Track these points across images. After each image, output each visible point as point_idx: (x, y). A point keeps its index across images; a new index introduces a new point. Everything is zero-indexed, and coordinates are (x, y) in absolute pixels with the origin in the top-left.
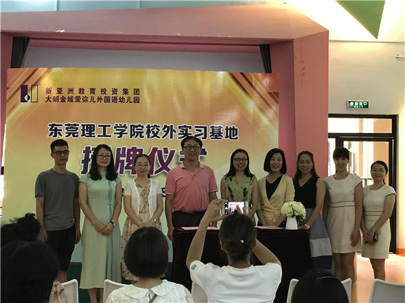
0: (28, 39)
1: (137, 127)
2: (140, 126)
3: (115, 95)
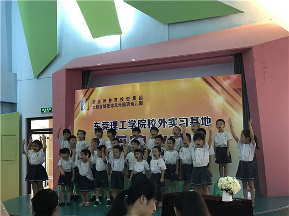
1: (142, 121)
2: (143, 120)
3: (128, 101)
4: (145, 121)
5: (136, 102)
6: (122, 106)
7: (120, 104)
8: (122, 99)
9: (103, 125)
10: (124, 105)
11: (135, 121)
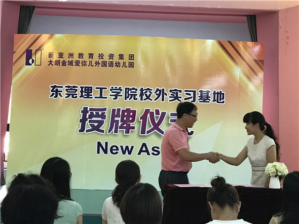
0: (34, 7)
3: (111, 60)
4: (136, 90)
5: (124, 63)
6: (100, 66)
7: (97, 63)
8: (101, 56)
9: (67, 90)
10: (104, 64)
11: (120, 89)
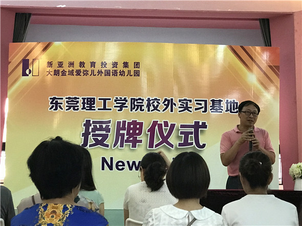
0: (30, 15)
3: (115, 69)
6: (103, 75)
7: (100, 72)
8: (104, 64)
9: (67, 102)
10: (108, 73)
11: (125, 99)
